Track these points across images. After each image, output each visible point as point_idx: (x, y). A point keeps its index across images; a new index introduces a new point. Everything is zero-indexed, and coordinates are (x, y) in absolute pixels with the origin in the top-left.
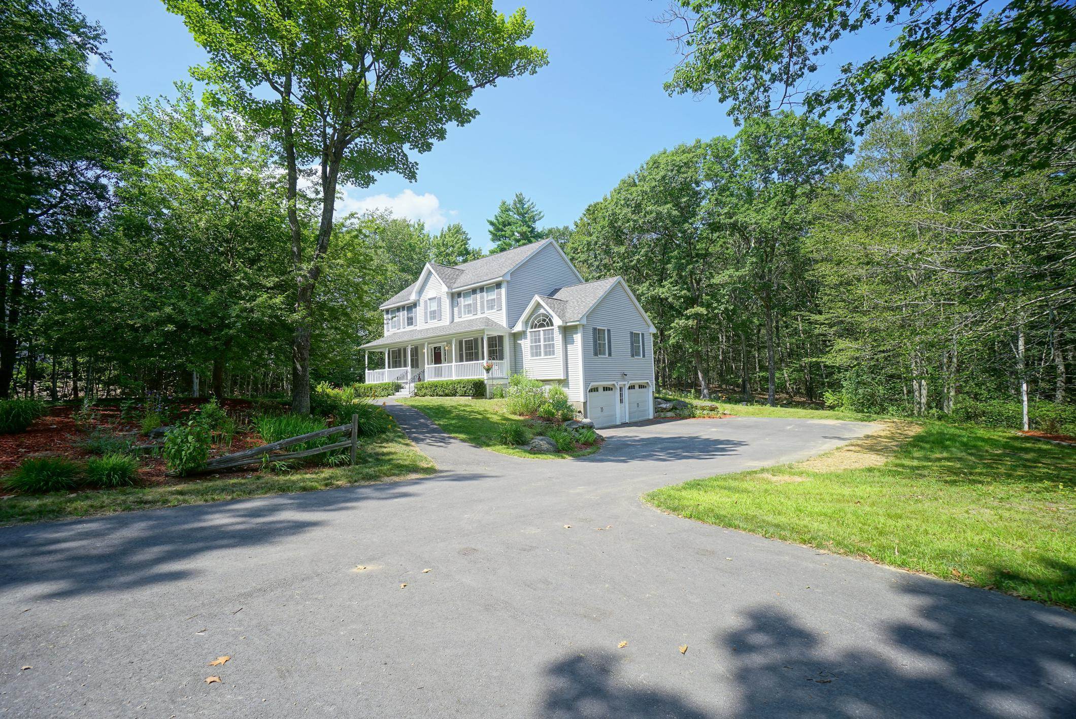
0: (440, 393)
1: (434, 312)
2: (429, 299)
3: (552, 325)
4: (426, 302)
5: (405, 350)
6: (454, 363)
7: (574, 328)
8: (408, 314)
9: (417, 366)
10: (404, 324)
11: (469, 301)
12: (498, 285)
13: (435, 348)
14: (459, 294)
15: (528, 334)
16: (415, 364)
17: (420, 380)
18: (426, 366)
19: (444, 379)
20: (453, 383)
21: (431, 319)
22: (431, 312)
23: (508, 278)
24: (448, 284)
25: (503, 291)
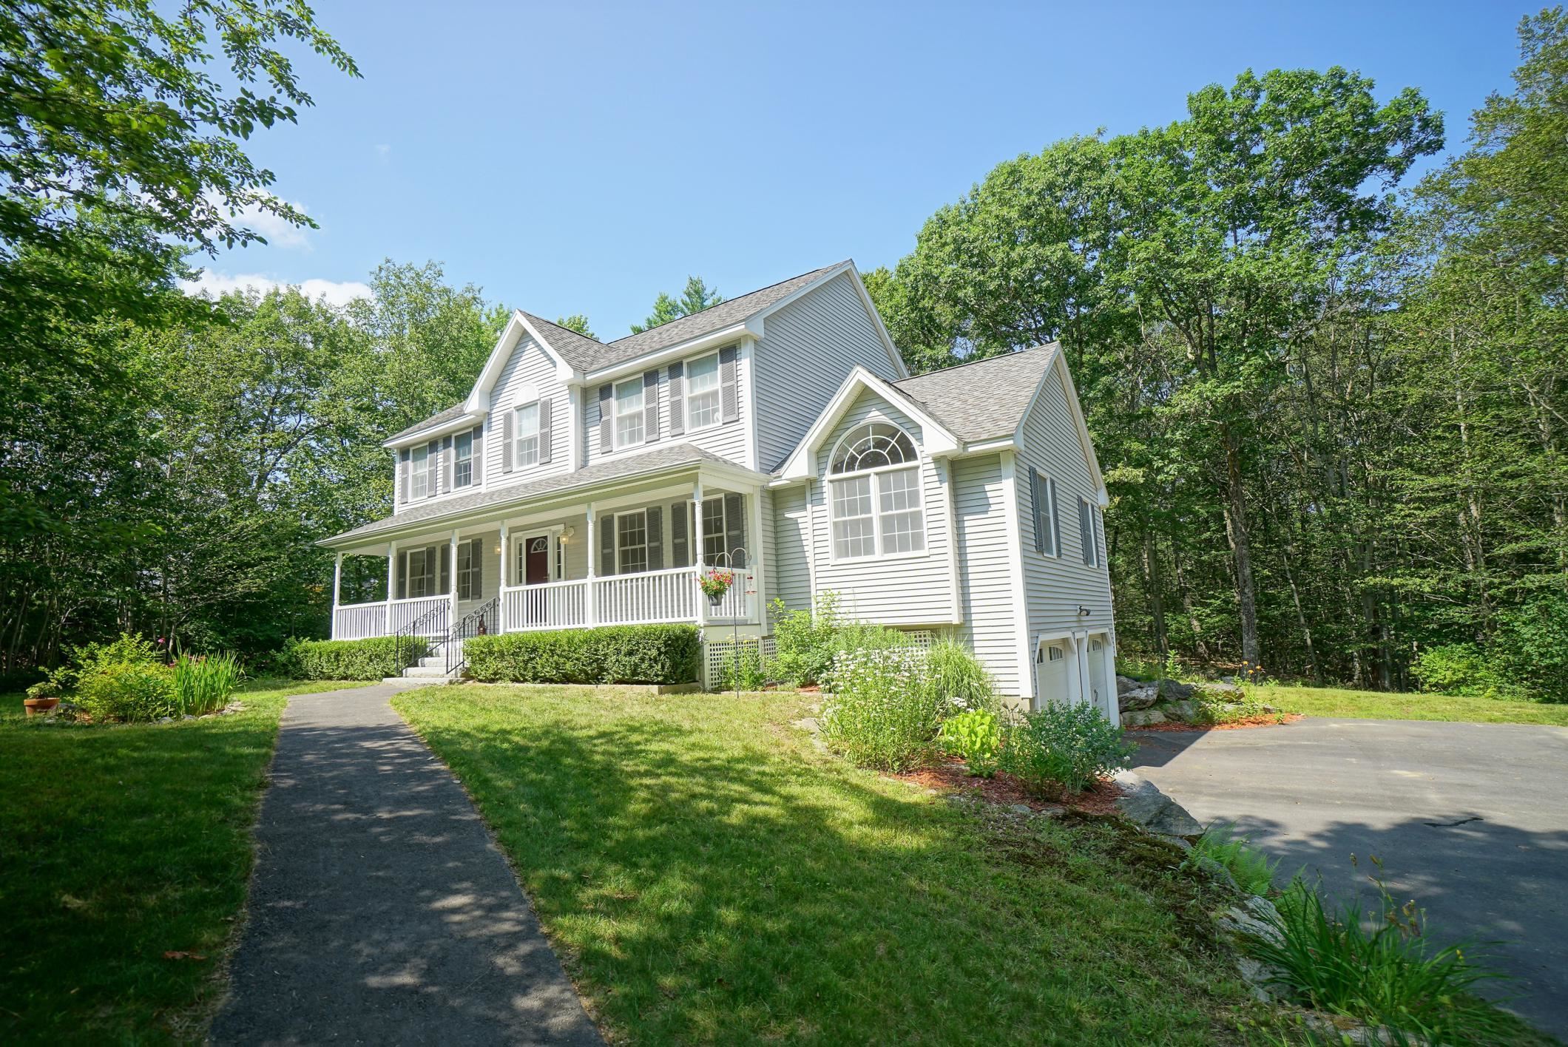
0: (549, 672)
1: (531, 442)
2: (519, 409)
3: (911, 454)
4: (508, 418)
5: (446, 551)
6: (591, 579)
7: (989, 464)
8: (458, 456)
9: (477, 594)
10: (446, 483)
11: (637, 404)
12: (729, 352)
13: (530, 542)
14: (605, 390)
15: (828, 489)
16: (471, 586)
17: (483, 630)
18: (503, 589)
19: (557, 625)
20: (594, 639)
21: (521, 463)
22: (520, 442)
23: (759, 330)
24: (575, 362)
25: (745, 366)
